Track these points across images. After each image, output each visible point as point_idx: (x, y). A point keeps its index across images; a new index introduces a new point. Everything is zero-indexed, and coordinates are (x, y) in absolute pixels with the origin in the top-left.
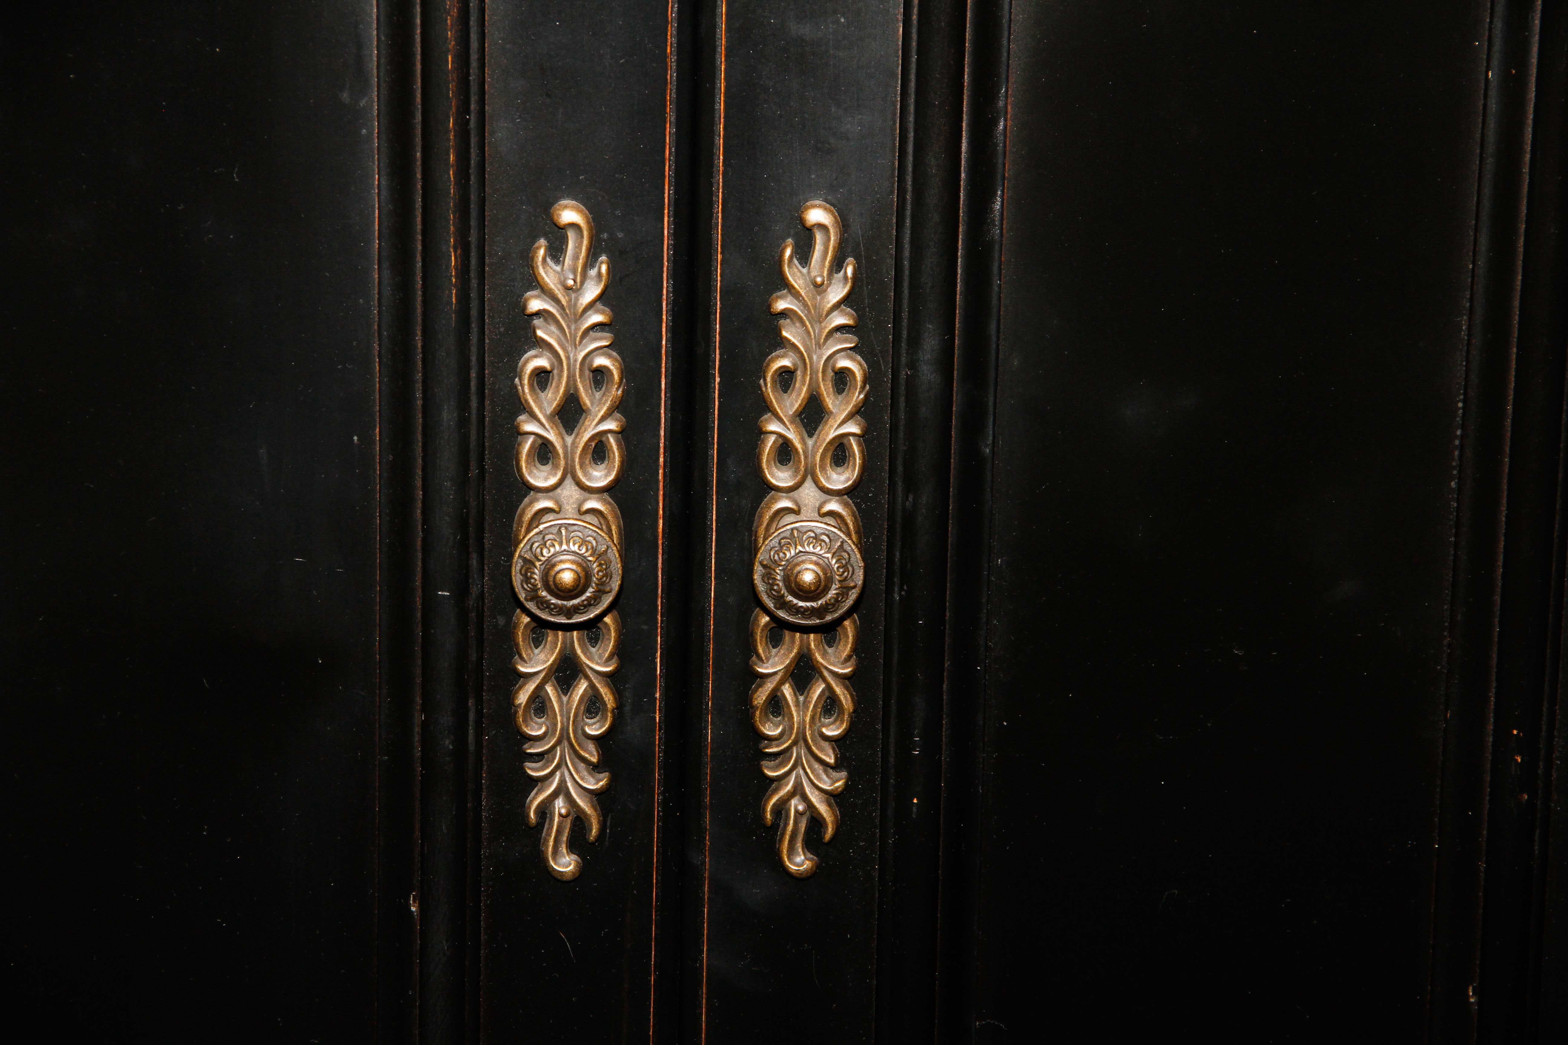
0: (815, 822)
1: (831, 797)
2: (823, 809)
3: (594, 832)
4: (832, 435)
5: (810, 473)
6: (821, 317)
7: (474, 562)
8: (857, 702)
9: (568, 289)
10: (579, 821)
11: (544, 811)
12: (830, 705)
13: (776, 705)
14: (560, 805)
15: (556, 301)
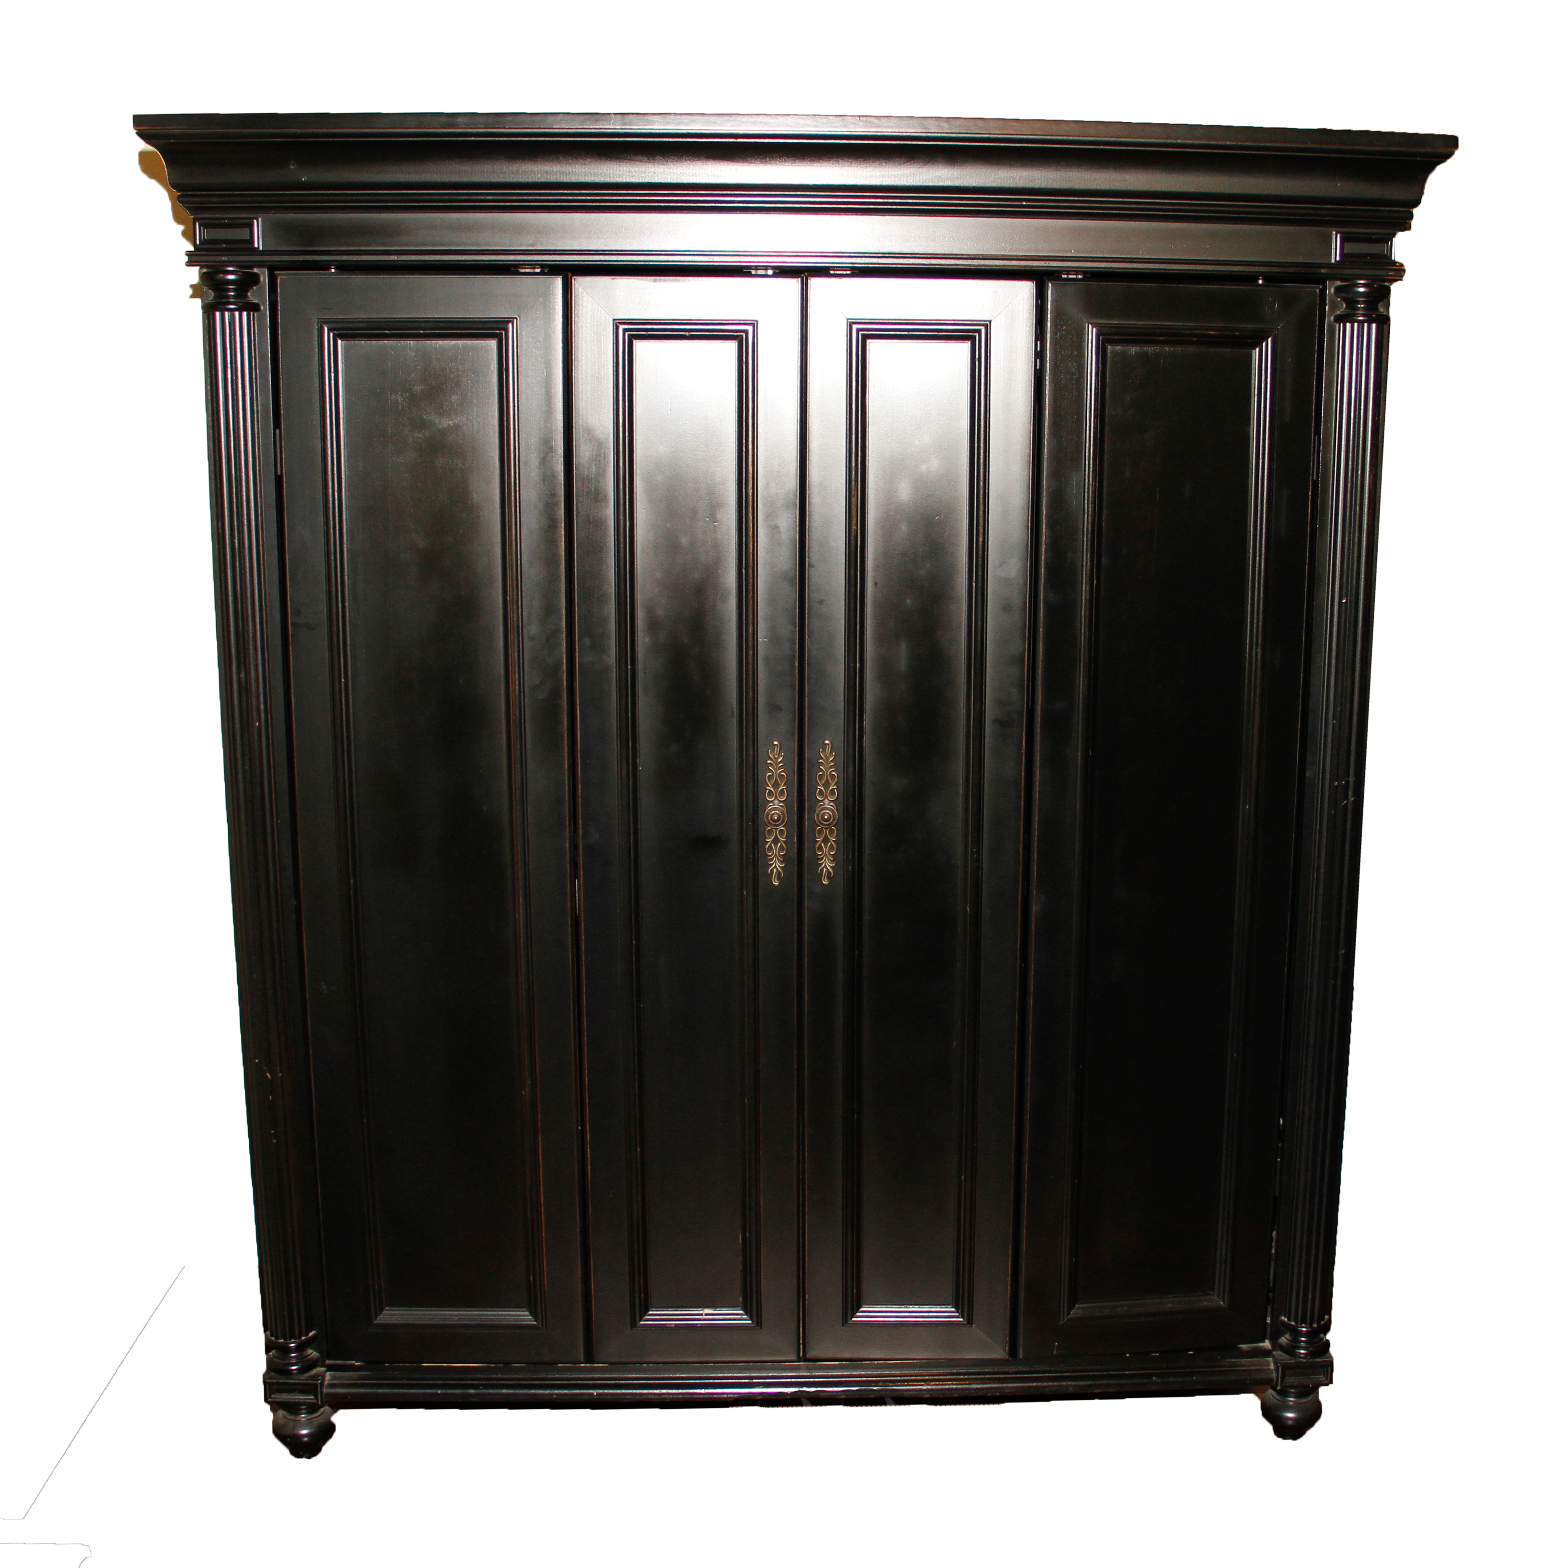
0: (829, 872)
1: (832, 867)
2: (831, 870)
3: (782, 875)
4: (831, 788)
5: (826, 797)
6: (828, 764)
7: (756, 816)
8: (837, 847)
9: (775, 758)
10: (778, 872)
11: (772, 871)
12: (832, 847)
13: (820, 848)
14: (775, 870)
15: (773, 761)
